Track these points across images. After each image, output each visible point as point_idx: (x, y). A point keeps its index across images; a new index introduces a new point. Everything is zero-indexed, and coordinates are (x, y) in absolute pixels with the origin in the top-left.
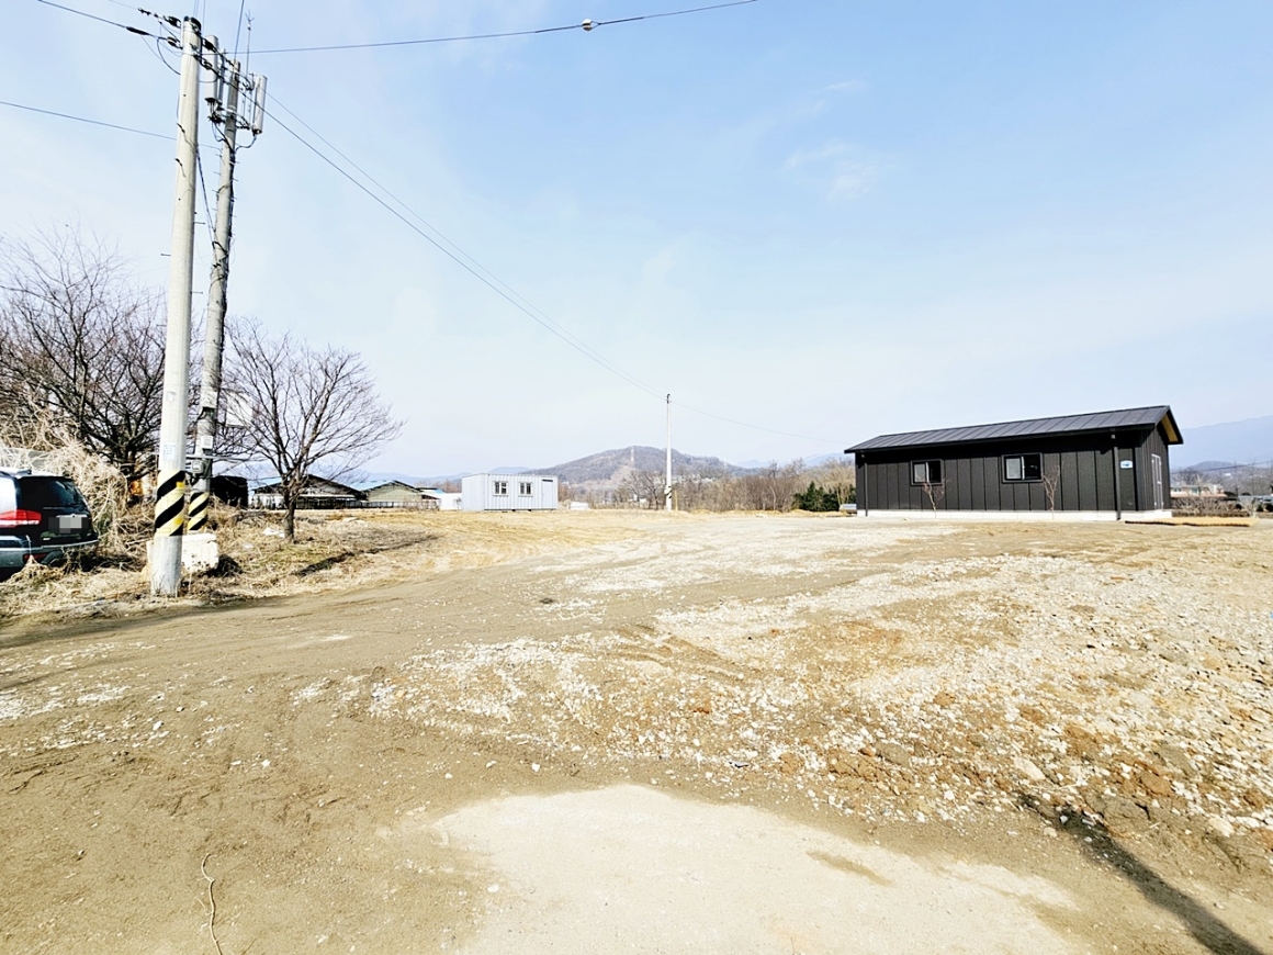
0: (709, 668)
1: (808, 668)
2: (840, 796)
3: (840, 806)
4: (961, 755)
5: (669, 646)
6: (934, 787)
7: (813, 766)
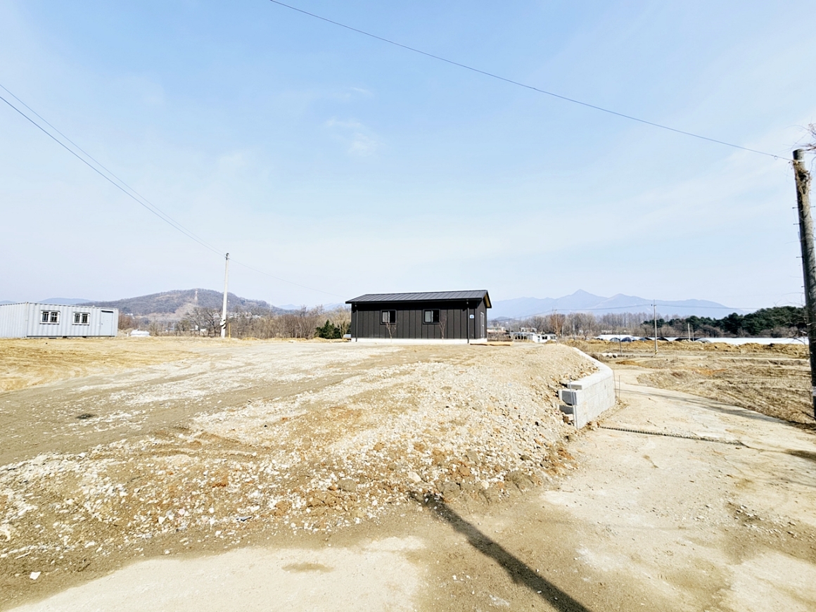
0: (231, 452)
1: (303, 441)
2: (312, 522)
3: (311, 528)
4: (383, 478)
5: (198, 440)
6: (367, 500)
7: (297, 506)
